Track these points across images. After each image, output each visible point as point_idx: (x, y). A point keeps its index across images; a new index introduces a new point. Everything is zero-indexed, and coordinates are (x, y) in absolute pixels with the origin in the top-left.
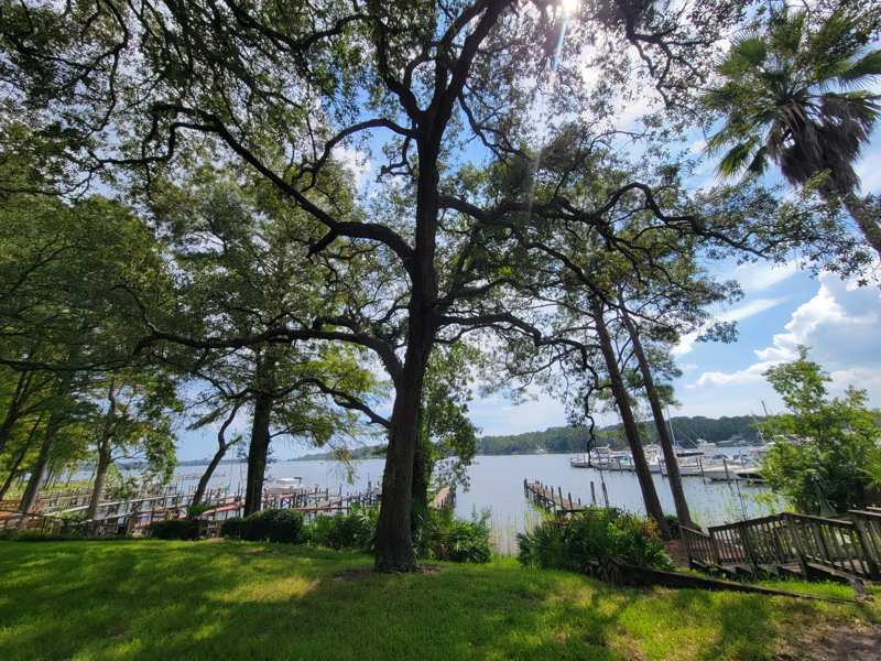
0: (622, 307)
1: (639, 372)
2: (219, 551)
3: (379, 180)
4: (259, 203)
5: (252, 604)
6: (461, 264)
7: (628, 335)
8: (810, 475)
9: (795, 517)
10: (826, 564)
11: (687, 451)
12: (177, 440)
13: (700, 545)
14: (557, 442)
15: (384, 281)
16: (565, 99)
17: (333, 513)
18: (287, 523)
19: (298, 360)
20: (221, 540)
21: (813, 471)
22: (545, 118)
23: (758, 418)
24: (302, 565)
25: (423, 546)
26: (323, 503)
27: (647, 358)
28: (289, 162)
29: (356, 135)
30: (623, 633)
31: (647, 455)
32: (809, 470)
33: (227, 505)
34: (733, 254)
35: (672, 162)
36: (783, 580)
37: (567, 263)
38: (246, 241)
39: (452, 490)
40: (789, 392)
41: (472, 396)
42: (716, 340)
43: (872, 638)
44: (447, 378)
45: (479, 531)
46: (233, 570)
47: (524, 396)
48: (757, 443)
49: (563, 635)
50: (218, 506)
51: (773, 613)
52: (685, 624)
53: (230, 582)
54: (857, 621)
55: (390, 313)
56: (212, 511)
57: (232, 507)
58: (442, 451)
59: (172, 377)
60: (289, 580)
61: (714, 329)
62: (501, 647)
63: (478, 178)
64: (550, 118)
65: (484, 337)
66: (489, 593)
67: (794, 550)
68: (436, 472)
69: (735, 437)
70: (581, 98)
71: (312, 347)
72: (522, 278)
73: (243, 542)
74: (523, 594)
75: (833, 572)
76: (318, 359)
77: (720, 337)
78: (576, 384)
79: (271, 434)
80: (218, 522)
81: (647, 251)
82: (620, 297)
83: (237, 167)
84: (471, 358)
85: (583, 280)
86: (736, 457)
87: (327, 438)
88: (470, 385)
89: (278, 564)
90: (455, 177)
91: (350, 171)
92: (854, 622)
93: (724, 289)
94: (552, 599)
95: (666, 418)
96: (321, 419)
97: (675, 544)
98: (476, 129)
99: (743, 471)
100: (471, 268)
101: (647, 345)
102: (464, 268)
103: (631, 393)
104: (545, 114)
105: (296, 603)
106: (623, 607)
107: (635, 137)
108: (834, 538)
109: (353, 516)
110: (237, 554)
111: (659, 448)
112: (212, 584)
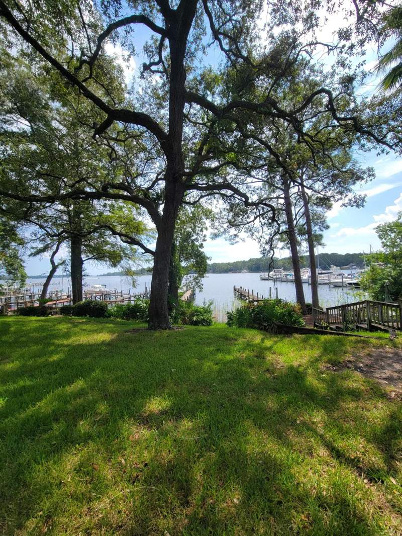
0: (301, 184)
1: (305, 226)
2: (60, 322)
3: (142, 77)
4: (52, 91)
5: (80, 345)
6: (201, 149)
7: (302, 203)
8: (384, 283)
9: (371, 302)
10: (380, 324)
11: (324, 272)
12: (24, 262)
13: (321, 316)
14: (254, 266)
15: (149, 160)
16: (285, 10)
17: (125, 303)
18: (98, 308)
19: (96, 214)
20: (60, 316)
21: (386, 281)
22: (268, 28)
23: (365, 254)
24: (108, 328)
25: (175, 318)
26: (120, 298)
27: (311, 218)
28: (70, 53)
29: (121, 30)
30: (274, 353)
31: (302, 273)
32: (385, 280)
33: (63, 299)
34: (376, 148)
35: (351, 73)
36: (358, 331)
37: (271, 152)
38: (47, 124)
39: (194, 291)
40: (385, 239)
41: (206, 239)
42: (352, 206)
43: (392, 353)
44: (191, 227)
45: (207, 311)
46: (69, 330)
47: (237, 239)
48: (362, 267)
49: (244, 355)
50: (58, 300)
51: (348, 344)
52: (305, 349)
53: (67, 335)
54: (387, 346)
55: (154, 183)
56: (55, 302)
57: (67, 300)
58: (188, 270)
59: (12, 223)
60: (101, 334)
61: (353, 199)
62: (212, 360)
63: (215, 80)
64: (272, 28)
65: (215, 202)
66: (208, 338)
67: (366, 318)
68: (184, 281)
69: (351, 264)
70: (297, 10)
71: (105, 206)
72: (241, 162)
73: (73, 317)
74: (226, 338)
75: (382, 327)
76: (109, 214)
77: (355, 204)
78: (267, 232)
79: (83, 259)
80: (58, 308)
81: (323, 144)
82: (301, 178)
83: (28, 56)
84: (206, 215)
85: (280, 164)
86: (349, 275)
87: (119, 262)
88: (205, 232)
89: (95, 327)
90: (199, 78)
91: (120, 67)
92: (386, 347)
93: (364, 173)
94: (241, 340)
95: (316, 254)
96: (114, 251)
97: (309, 316)
98: (216, 34)
99: (351, 282)
100: (208, 152)
101: (313, 210)
102: (204, 153)
103: (299, 238)
104: (269, 25)
105: (105, 344)
106: (276, 342)
107: (330, 49)
108: (387, 313)
109: (137, 304)
110: (71, 323)
111: (309, 270)
112: (56, 337)
